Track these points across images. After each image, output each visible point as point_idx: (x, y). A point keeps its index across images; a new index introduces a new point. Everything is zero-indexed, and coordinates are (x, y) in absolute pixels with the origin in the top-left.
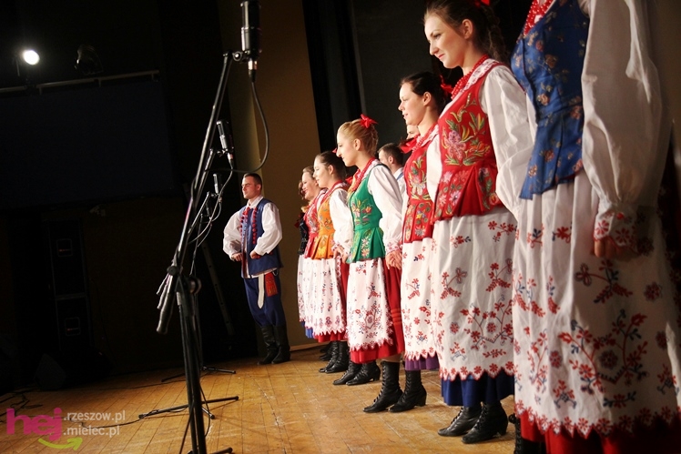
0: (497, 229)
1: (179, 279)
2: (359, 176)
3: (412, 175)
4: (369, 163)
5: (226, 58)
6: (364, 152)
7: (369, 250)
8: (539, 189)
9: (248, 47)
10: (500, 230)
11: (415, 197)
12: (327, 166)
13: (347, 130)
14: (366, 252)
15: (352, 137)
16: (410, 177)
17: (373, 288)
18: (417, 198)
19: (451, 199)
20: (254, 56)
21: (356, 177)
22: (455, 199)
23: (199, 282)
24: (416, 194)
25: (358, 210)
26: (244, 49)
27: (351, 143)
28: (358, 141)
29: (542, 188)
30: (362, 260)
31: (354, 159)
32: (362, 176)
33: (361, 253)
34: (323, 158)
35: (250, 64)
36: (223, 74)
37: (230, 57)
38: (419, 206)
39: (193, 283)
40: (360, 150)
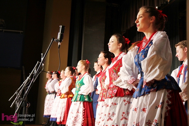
0: (126, 102)
1: (24, 102)
2: (81, 76)
3: (102, 81)
4: (85, 73)
5: (52, 40)
6: (85, 70)
7: (79, 98)
8: (139, 96)
9: (59, 38)
10: (127, 103)
11: (103, 88)
12: (69, 71)
13: (82, 62)
14: (78, 99)
15: (83, 65)
16: (102, 82)
17: (78, 110)
18: (104, 88)
19: (114, 92)
20: (60, 41)
21: (80, 77)
22: (115, 92)
23: (30, 104)
24: (103, 87)
25: (79, 86)
26: (58, 39)
27: (82, 66)
28: (84, 66)
29: (140, 95)
30: (77, 101)
31: (81, 71)
32: (82, 77)
33: (77, 99)
34: (69, 68)
35: (59, 43)
36: (50, 44)
37: (53, 40)
38: (104, 91)
39: (28, 104)
40: (84, 69)
